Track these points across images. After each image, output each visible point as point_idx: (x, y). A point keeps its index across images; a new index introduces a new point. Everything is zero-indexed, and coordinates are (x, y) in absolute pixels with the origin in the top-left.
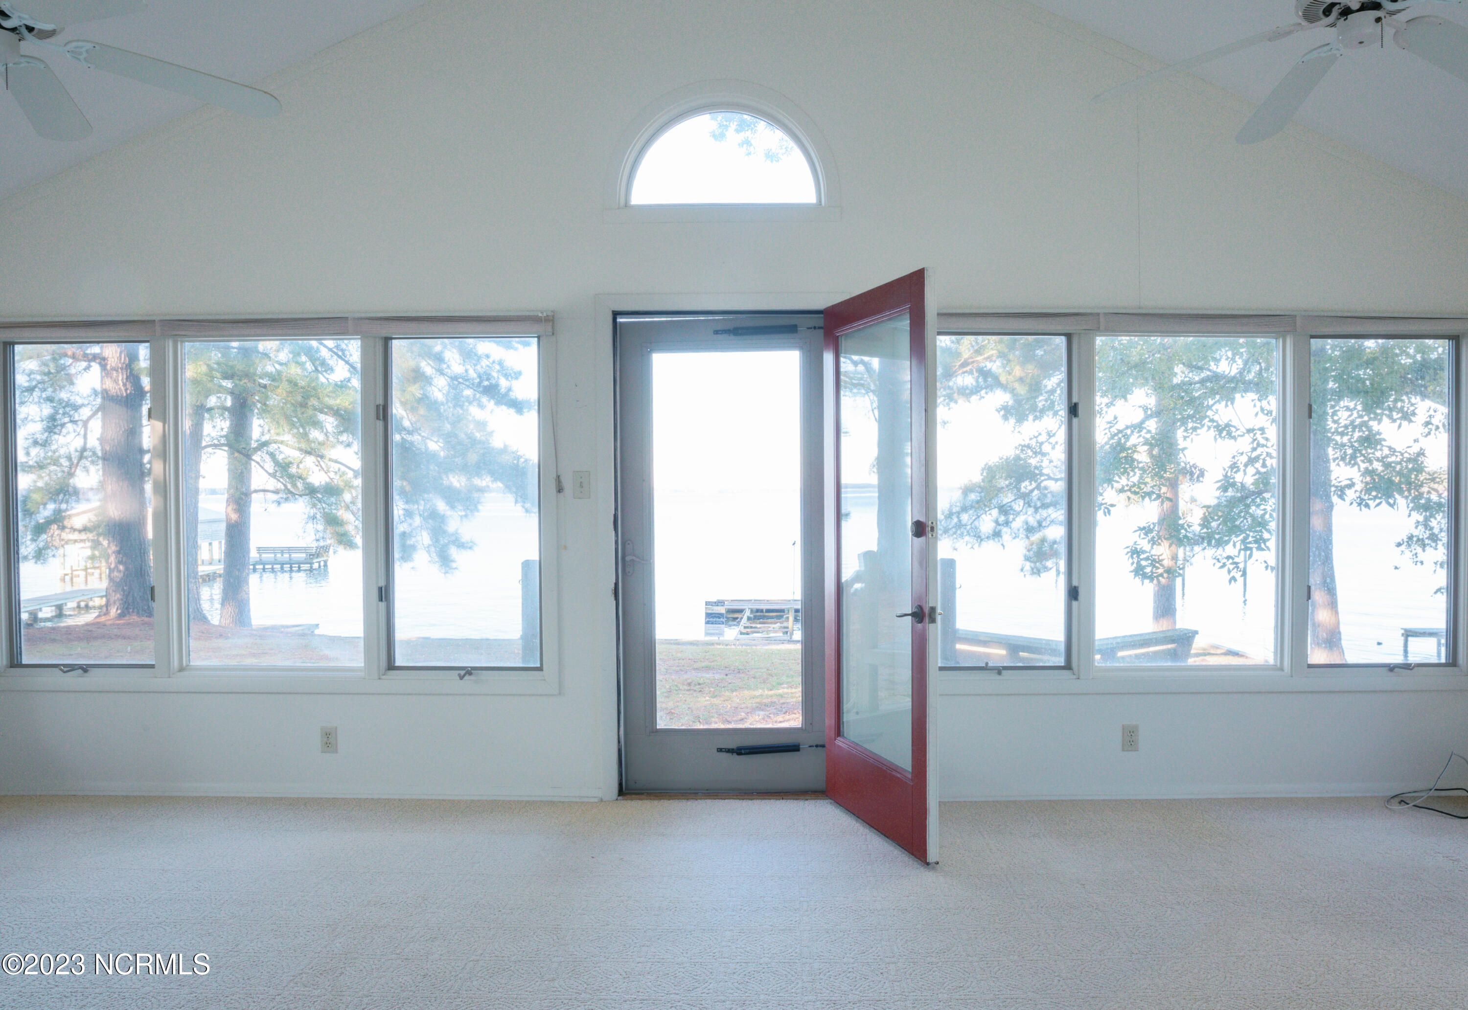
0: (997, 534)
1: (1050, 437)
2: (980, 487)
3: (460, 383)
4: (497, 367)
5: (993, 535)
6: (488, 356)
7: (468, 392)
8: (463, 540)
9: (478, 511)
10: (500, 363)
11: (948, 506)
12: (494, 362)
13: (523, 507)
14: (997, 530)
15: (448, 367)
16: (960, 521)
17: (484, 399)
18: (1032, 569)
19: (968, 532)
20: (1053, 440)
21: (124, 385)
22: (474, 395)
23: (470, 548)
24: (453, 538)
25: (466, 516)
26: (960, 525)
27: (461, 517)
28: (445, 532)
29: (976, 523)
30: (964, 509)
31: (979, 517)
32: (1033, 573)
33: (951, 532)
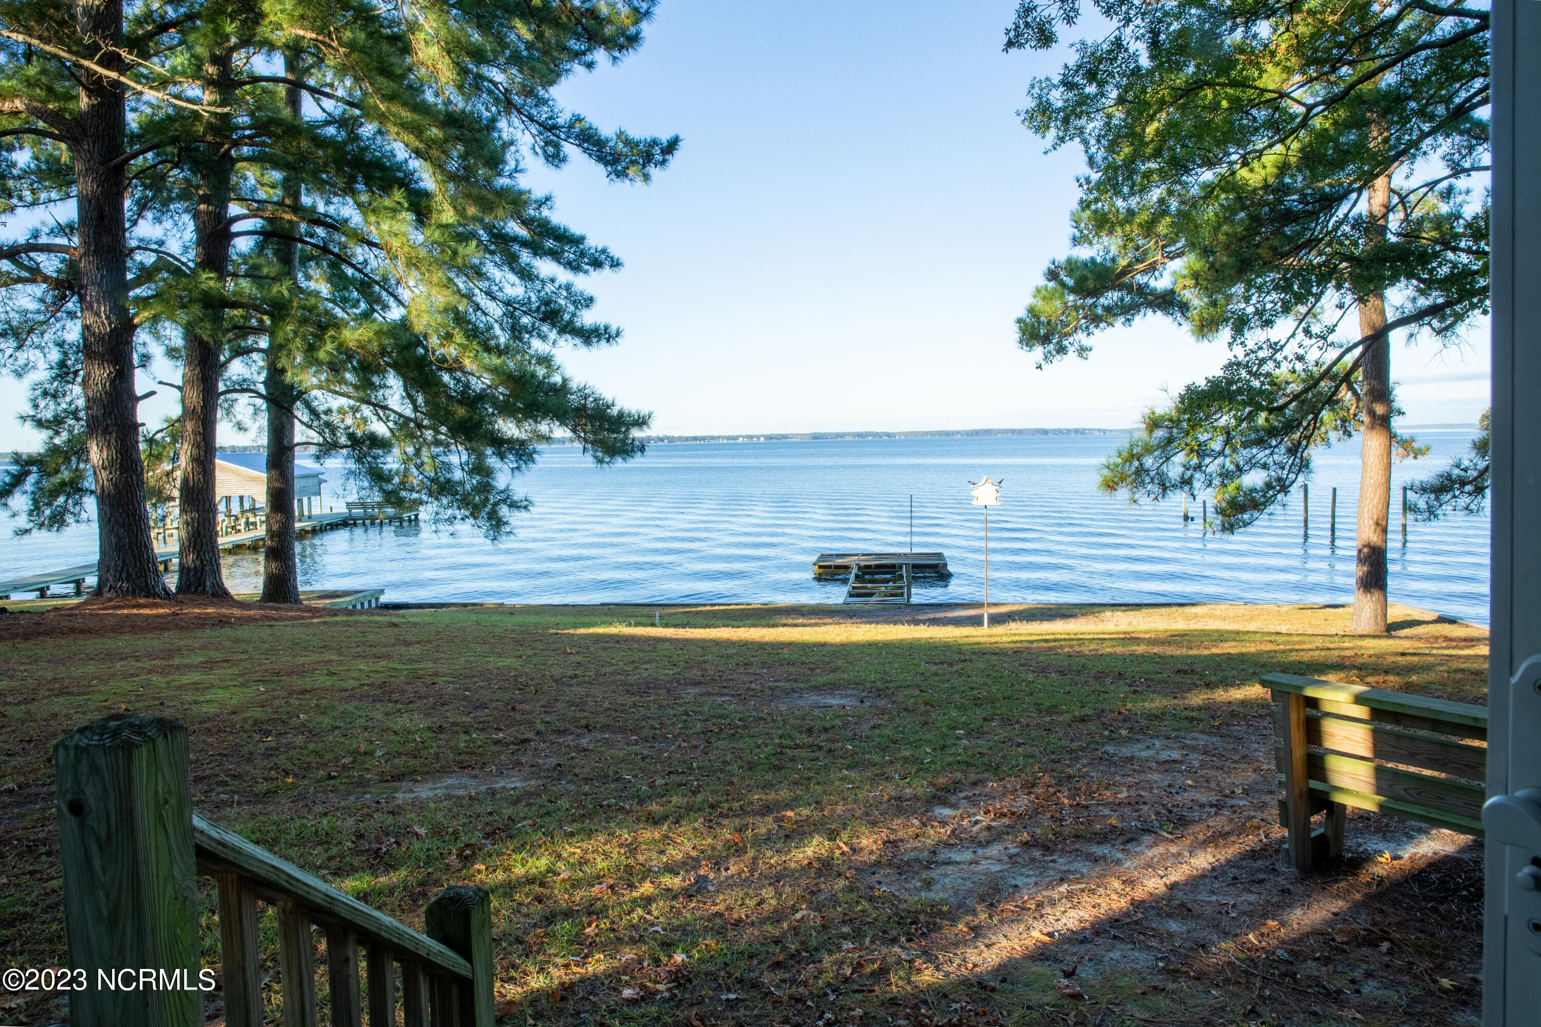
0: (1186, 482)
1: (1276, 351)
2: (1171, 420)
3: (515, 309)
4: (565, 293)
5: (1182, 483)
6: (553, 281)
7: (525, 320)
8: (515, 498)
9: (533, 461)
10: (568, 287)
11: (1127, 445)
12: (560, 287)
13: (595, 457)
14: (1186, 477)
15: (501, 289)
16: (1141, 464)
17: (545, 328)
18: (1223, 525)
19: (1152, 479)
20: (1279, 357)
21: (108, 318)
22: (533, 324)
23: (526, 507)
24: (503, 496)
25: (518, 468)
26: (1141, 471)
27: (513, 469)
28: (493, 488)
29: (1164, 467)
30: (1148, 450)
31: (1168, 459)
32: (1224, 529)
33: (1129, 480)
